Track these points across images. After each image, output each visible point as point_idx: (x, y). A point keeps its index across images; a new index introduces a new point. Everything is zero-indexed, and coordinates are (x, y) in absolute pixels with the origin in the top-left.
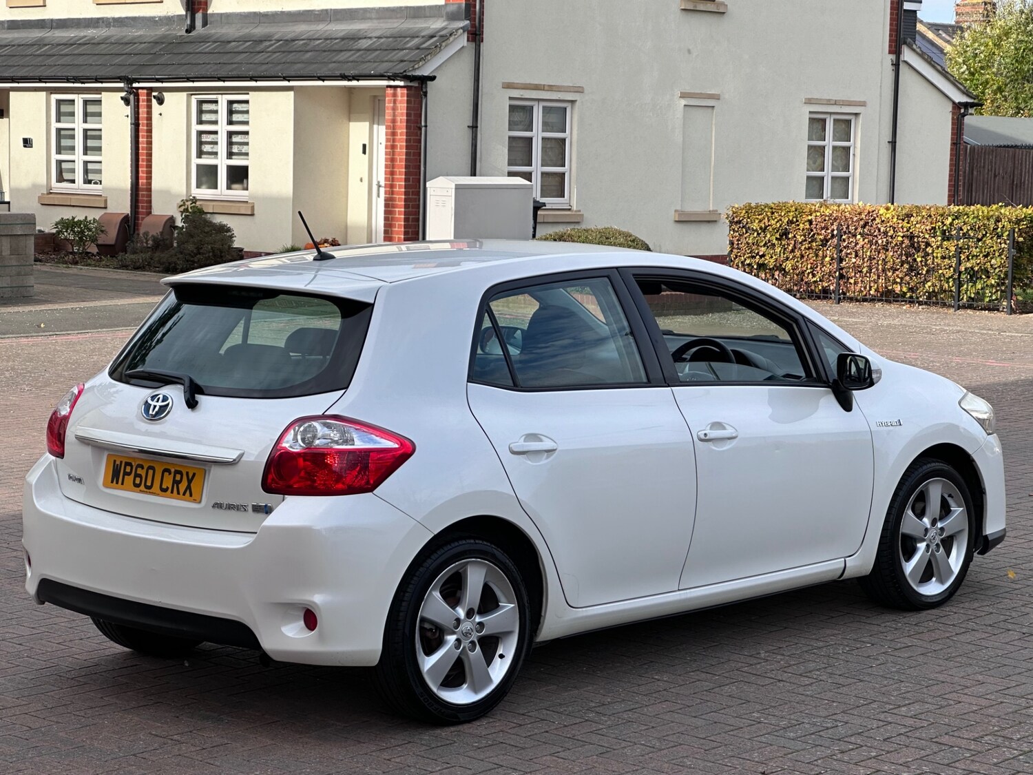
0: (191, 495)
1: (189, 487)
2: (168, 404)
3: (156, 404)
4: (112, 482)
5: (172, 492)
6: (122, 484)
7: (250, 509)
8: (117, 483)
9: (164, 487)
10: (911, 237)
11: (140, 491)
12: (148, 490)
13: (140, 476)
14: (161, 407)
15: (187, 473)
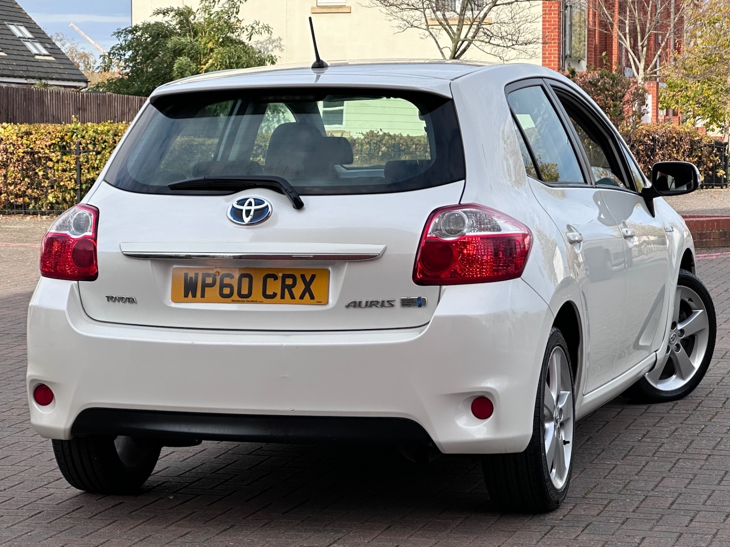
0: (312, 297)
1: (307, 290)
2: (267, 207)
3: (249, 208)
4: (186, 296)
5: (283, 297)
6: (203, 296)
7: (397, 303)
8: (194, 296)
9: (269, 292)
10: (32, 153)
11: (233, 301)
12: (245, 299)
13: (231, 286)
14: (256, 210)
15: (303, 277)
